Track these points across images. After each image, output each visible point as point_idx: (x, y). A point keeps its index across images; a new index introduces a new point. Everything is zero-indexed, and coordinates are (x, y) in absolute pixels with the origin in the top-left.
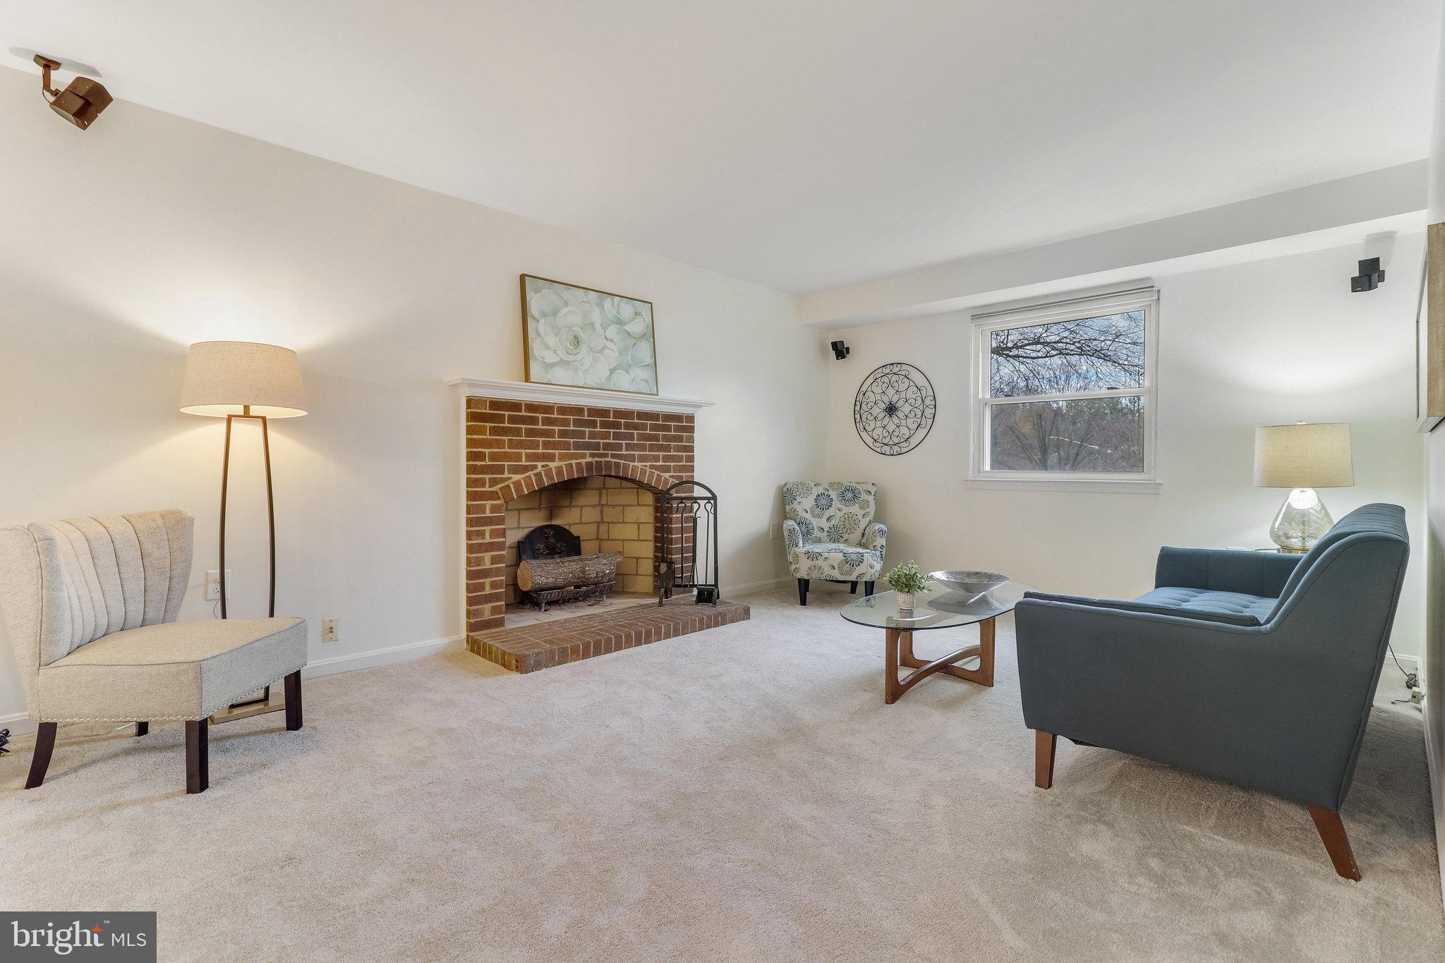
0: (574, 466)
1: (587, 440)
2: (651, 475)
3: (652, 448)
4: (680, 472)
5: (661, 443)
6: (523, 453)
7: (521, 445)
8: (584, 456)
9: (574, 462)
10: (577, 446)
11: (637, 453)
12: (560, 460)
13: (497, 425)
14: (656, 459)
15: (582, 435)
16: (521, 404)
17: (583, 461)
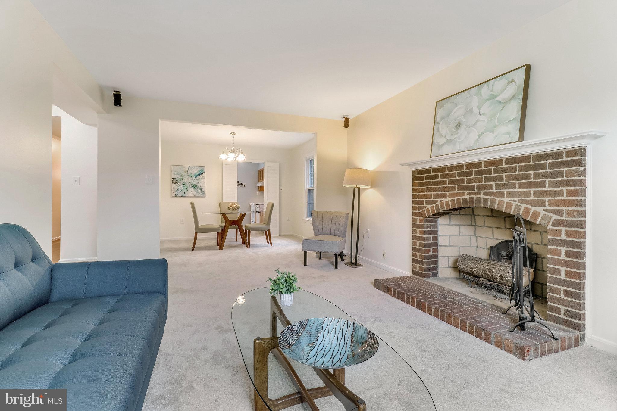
0: (456, 201)
1: (466, 184)
2: (518, 207)
3: (521, 186)
4: (558, 205)
5: (532, 180)
6: (432, 194)
7: (431, 190)
8: (464, 194)
9: (455, 199)
10: (460, 189)
11: (505, 191)
12: (449, 197)
13: (422, 181)
14: (528, 194)
15: (462, 181)
16: (430, 170)
17: (461, 198)
